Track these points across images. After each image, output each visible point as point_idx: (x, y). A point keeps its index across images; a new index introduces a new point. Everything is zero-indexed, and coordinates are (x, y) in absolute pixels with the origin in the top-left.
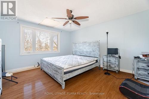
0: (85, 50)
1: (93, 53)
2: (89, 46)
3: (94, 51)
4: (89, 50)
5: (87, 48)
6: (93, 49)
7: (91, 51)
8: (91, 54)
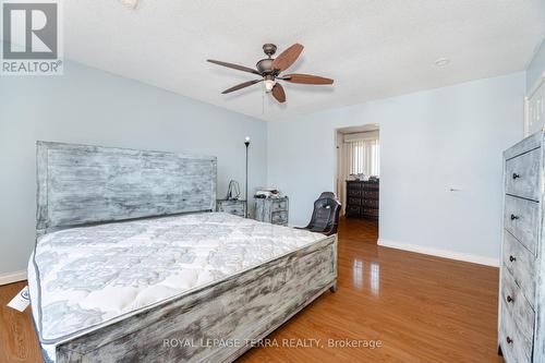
0: (157, 190)
1: (195, 198)
2: (182, 173)
3: (198, 191)
4: (177, 191)
5: (169, 179)
6: (195, 184)
7: (187, 193)
8: (188, 203)
